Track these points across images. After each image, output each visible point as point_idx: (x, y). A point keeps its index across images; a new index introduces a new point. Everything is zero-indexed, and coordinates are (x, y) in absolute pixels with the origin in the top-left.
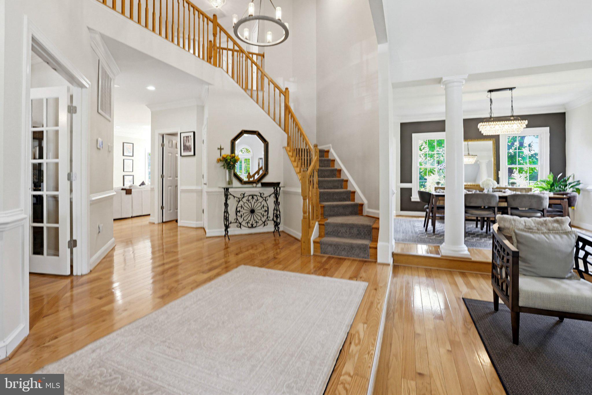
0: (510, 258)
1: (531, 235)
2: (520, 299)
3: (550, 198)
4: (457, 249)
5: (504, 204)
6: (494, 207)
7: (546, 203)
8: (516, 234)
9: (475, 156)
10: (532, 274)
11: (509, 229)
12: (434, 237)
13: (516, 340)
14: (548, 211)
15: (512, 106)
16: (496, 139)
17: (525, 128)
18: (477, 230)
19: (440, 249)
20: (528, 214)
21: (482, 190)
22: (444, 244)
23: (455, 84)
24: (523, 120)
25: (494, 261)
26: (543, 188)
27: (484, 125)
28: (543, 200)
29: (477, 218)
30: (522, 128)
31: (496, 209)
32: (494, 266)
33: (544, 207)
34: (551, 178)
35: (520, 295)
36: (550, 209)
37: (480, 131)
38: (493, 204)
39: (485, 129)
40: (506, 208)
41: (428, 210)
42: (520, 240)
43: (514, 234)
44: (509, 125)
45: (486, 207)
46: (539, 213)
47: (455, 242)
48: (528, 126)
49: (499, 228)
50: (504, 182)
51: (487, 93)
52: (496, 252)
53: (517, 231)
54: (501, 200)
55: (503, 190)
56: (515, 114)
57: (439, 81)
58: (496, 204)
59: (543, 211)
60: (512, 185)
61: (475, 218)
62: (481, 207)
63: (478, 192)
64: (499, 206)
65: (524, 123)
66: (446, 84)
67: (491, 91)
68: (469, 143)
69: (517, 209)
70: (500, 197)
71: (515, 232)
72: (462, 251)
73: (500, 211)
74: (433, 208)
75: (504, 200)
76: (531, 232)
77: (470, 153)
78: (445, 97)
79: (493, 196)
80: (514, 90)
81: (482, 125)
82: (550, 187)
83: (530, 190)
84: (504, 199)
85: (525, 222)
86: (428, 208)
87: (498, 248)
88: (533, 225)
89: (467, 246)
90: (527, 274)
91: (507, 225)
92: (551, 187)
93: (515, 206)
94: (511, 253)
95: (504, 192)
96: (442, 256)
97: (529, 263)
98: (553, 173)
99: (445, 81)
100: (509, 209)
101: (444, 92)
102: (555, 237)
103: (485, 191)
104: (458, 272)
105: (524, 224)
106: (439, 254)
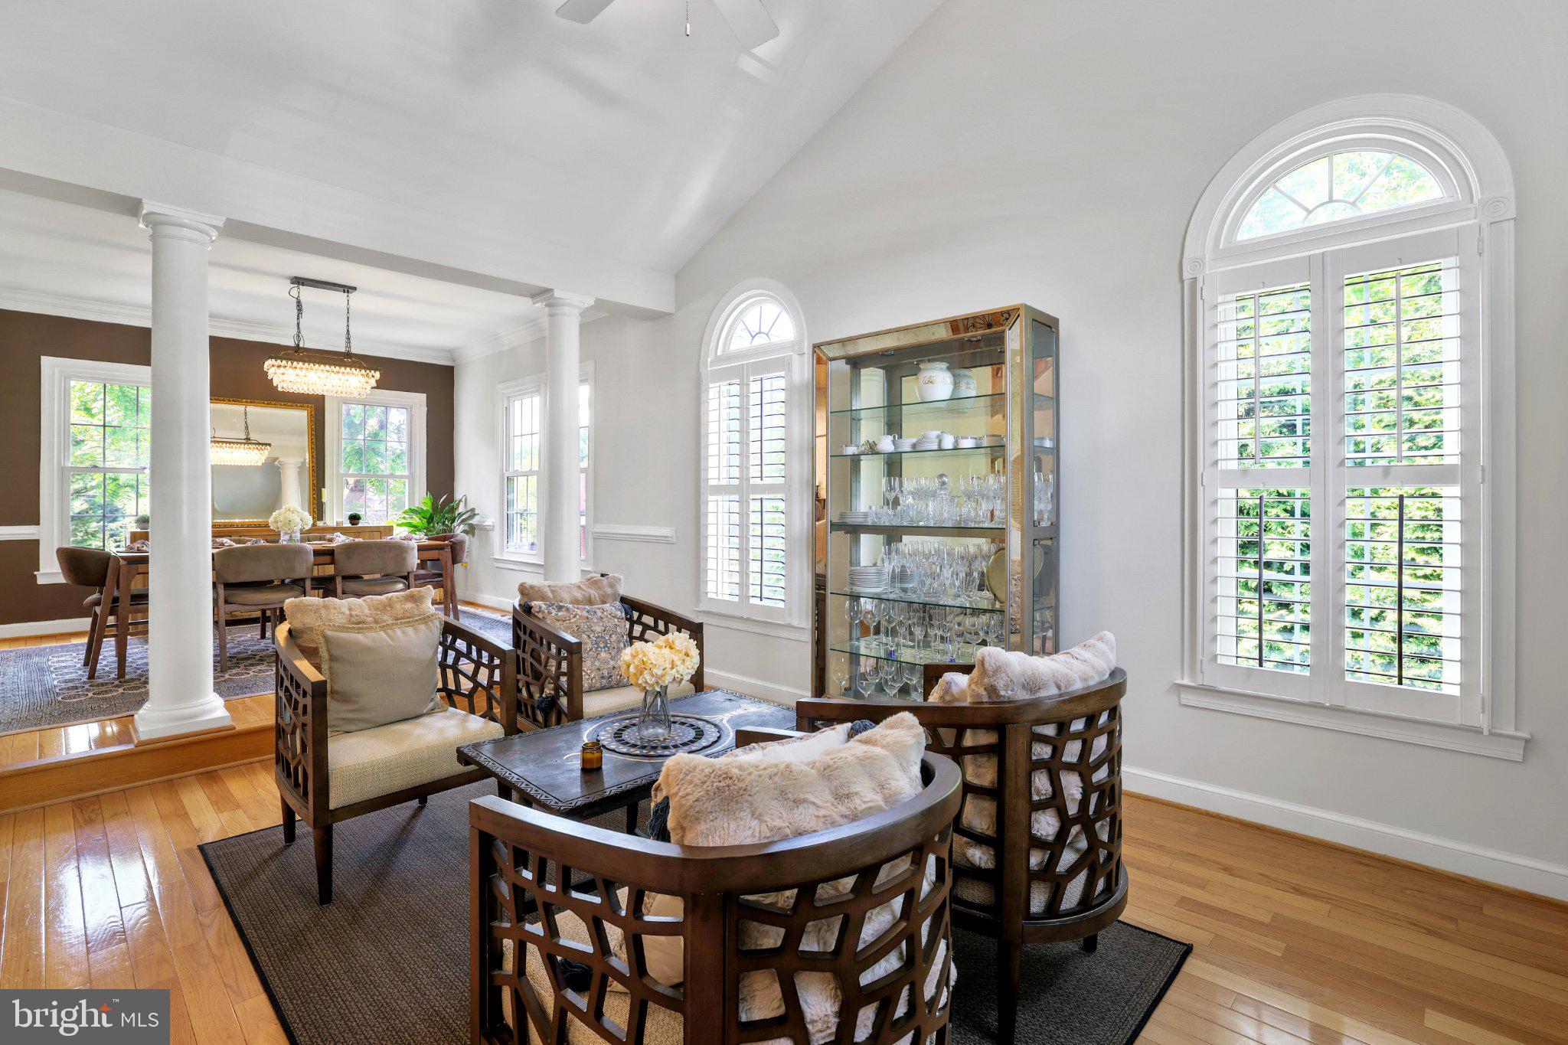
0: (308, 701)
1: (360, 637)
2: (332, 794)
3: (421, 549)
4: (187, 712)
5: (329, 570)
6: (303, 580)
7: (413, 560)
8: (327, 639)
9: (266, 444)
10: (362, 725)
11: (311, 629)
12: (121, 690)
13: (326, 893)
14: (417, 577)
15: (348, 331)
16: (315, 405)
17: (374, 388)
18: (263, 643)
19: (136, 723)
20: (378, 589)
21: (274, 536)
22: (147, 705)
23: (185, 232)
24: (370, 369)
25: (279, 718)
26: (415, 527)
27: (279, 366)
28: (407, 552)
29: (264, 612)
30: (369, 388)
31: (308, 584)
32: (280, 731)
33: (410, 570)
34: (427, 507)
35: (332, 783)
36: (422, 572)
37: (269, 378)
38: (301, 571)
39: (285, 376)
40: (331, 579)
41: (98, 609)
42: (336, 653)
43: (322, 640)
44: (340, 375)
45: (287, 581)
46: (400, 582)
47: (186, 690)
48: (380, 385)
49: (290, 631)
50: (336, 516)
51: (288, 285)
52: (281, 694)
53: (329, 633)
54: (322, 559)
55: (328, 536)
56: (354, 351)
57: (131, 207)
58: (307, 569)
59: (406, 578)
60: (353, 522)
61: (258, 614)
62: (272, 582)
63: (262, 543)
64: (315, 574)
65: (373, 376)
66: (155, 222)
67: (298, 281)
68: (247, 409)
69: (356, 578)
70: (317, 553)
71: (325, 637)
72: (205, 712)
73: (318, 589)
74: (116, 600)
75: (327, 558)
76: (359, 631)
77: (252, 437)
78: (150, 258)
79: (299, 552)
80: (353, 296)
81: (273, 366)
82: (426, 525)
83: (389, 530)
84: (326, 555)
85: (350, 609)
86: (97, 603)
87: (287, 683)
88: (367, 611)
89: (221, 694)
90: (353, 728)
91: (310, 620)
92: (429, 523)
93: (352, 572)
94: (309, 690)
95: (331, 540)
96: (141, 744)
97: (354, 702)
98: (431, 494)
99: (150, 214)
100: (339, 580)
101: (149, 245)
102: (404, 633)
103: (284, 540)
104: (196, 775)
105: (347, 612)
106: (130, 741)
